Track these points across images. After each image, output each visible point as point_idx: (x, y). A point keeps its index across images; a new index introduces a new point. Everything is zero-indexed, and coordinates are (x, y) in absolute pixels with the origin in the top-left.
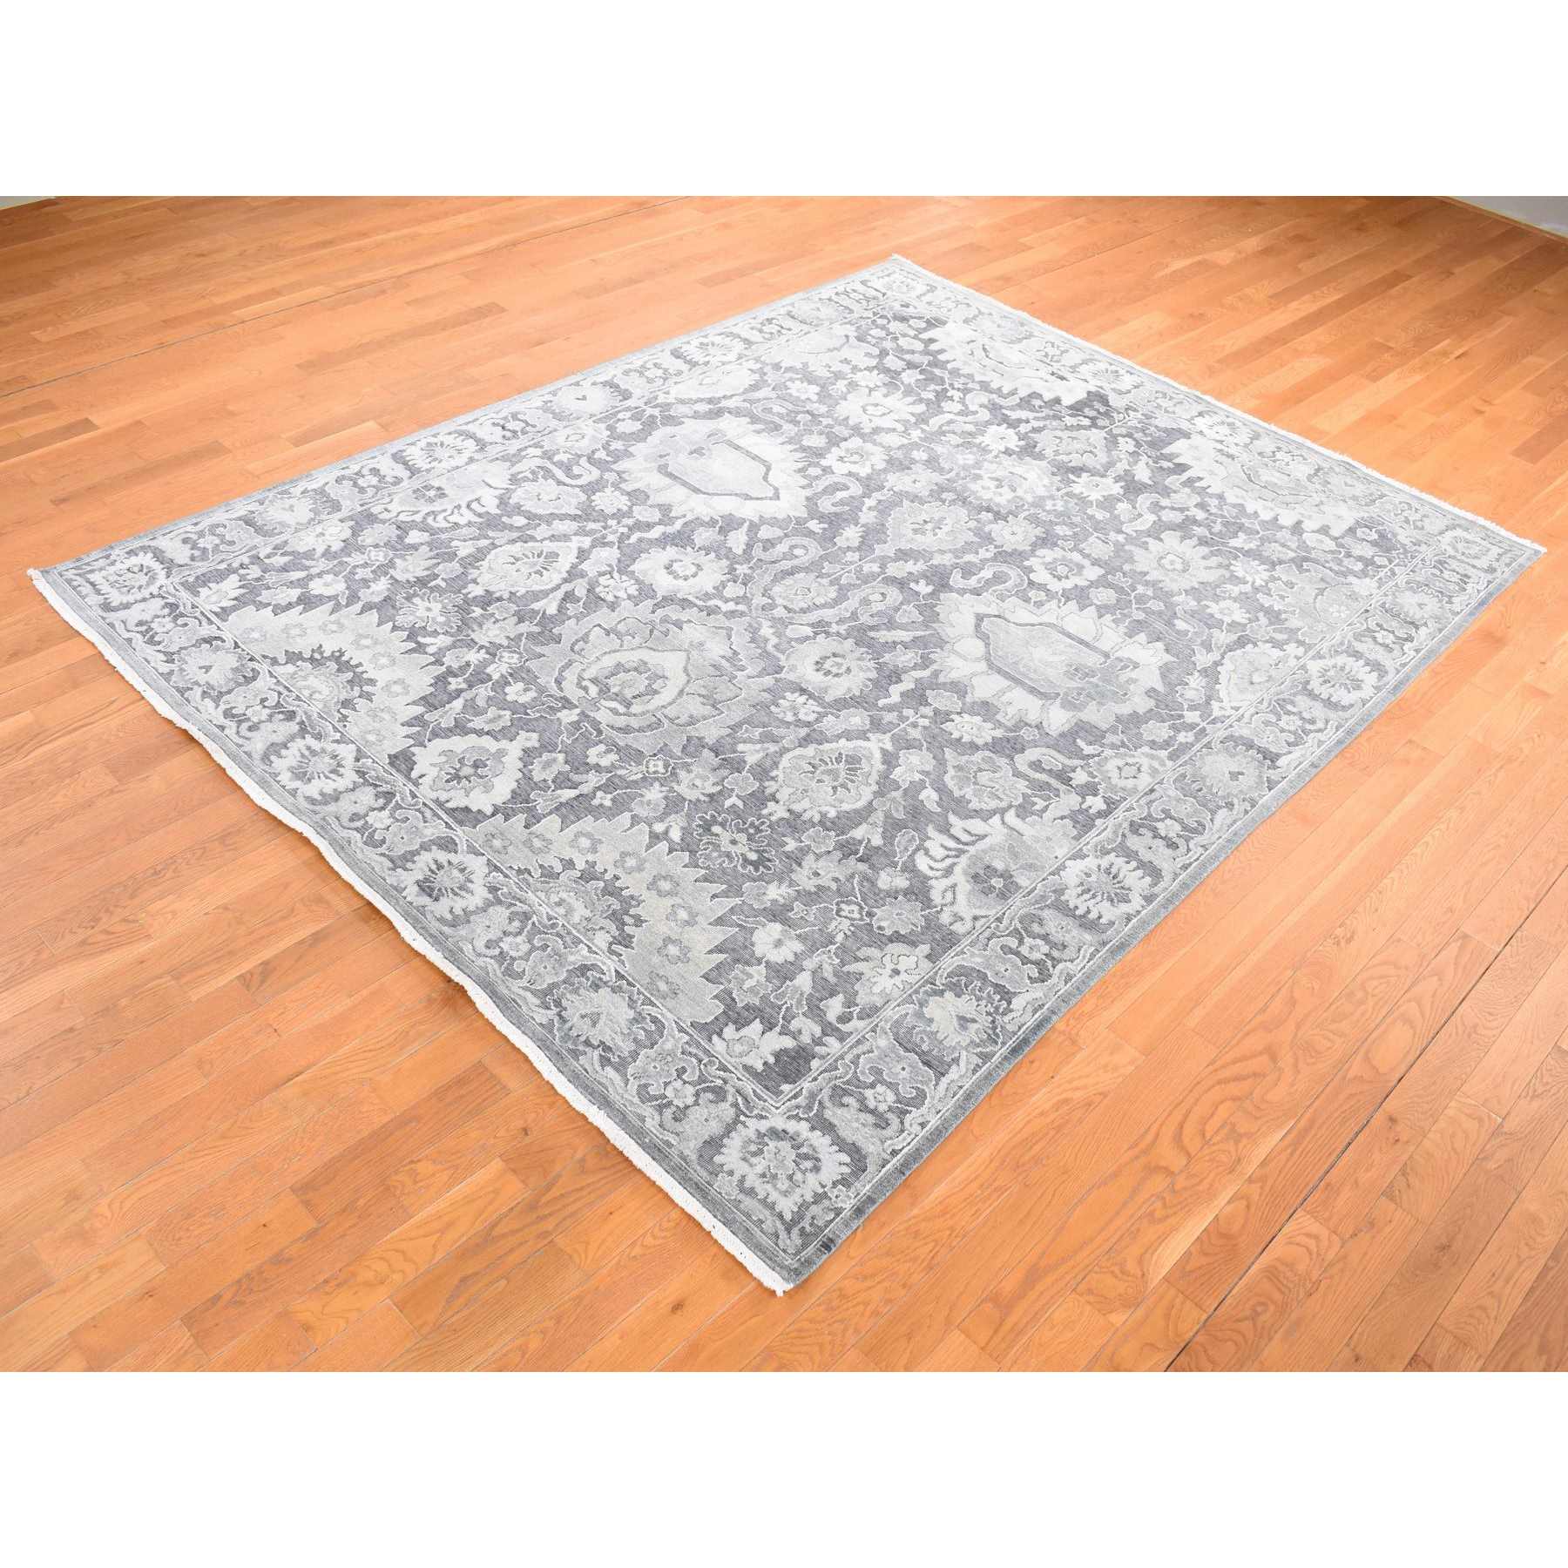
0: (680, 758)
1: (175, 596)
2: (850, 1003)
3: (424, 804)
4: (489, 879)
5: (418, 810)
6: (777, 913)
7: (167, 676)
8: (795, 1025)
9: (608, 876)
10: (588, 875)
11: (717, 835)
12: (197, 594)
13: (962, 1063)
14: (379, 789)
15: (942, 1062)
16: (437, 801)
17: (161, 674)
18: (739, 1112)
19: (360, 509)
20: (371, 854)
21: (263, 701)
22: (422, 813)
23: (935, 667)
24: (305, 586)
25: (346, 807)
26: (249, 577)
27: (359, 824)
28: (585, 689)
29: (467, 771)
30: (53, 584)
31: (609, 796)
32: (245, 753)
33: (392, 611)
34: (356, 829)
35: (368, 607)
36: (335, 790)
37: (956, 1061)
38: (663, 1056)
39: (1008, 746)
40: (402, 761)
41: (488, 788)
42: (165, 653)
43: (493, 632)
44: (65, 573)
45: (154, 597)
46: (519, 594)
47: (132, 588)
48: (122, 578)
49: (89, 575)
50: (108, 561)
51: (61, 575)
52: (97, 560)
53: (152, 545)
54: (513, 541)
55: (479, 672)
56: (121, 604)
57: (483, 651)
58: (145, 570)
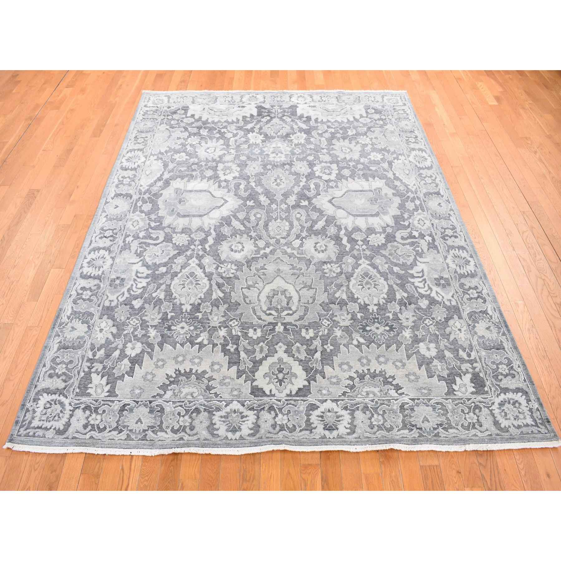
0: (328, 314)
1: (81, 403)
2: (464, 350)
3: (286, 400)
4: (340, 406)
5: (287, 404)
6: (416, 340)
7: (128, 438)
8: (463, 368)
9: (366, 372)
10: (362, 377)
11: (371, 330)
12: (89, 395)
13: (503, 341)
14: (266, 409)
15: (499, 345)
16: (288, 395)
17: (125, 440)
18: (488, 408)
19: (100, 308)
20: (297, 435)
21: (179, 414)
22: (290, 404)
23: (343, 227)
24: (126, 356)
25: (265, 427)
26: (99, 370)
27: (278, 428)
28: (270, 314)
29: (281, 376)
30: (22, 443)
31: (329, 345)
32: (204, 440)
33: (172, 339)
34: (280, 430)
35: (161, 345)
36: (253, 423)
37: (501, 341)
38: (453, 411)
39: (390, 238)
40: (257, 391)
41: (295, 376)
42: (114, 430)
43: (215, 319)
44: (20, 433)
45: (73, 411)
46: (203, 297)
47: (59, 414)
48: (48, 414)
49: (32, 425)
50: (31, 412)
51: (20, 436)
52: (25, 416)
53: (39, 389)
54: (172, 279)
55: (232, 337)
56: (64, 425)
57: (222, 328)
58: (53, 403)
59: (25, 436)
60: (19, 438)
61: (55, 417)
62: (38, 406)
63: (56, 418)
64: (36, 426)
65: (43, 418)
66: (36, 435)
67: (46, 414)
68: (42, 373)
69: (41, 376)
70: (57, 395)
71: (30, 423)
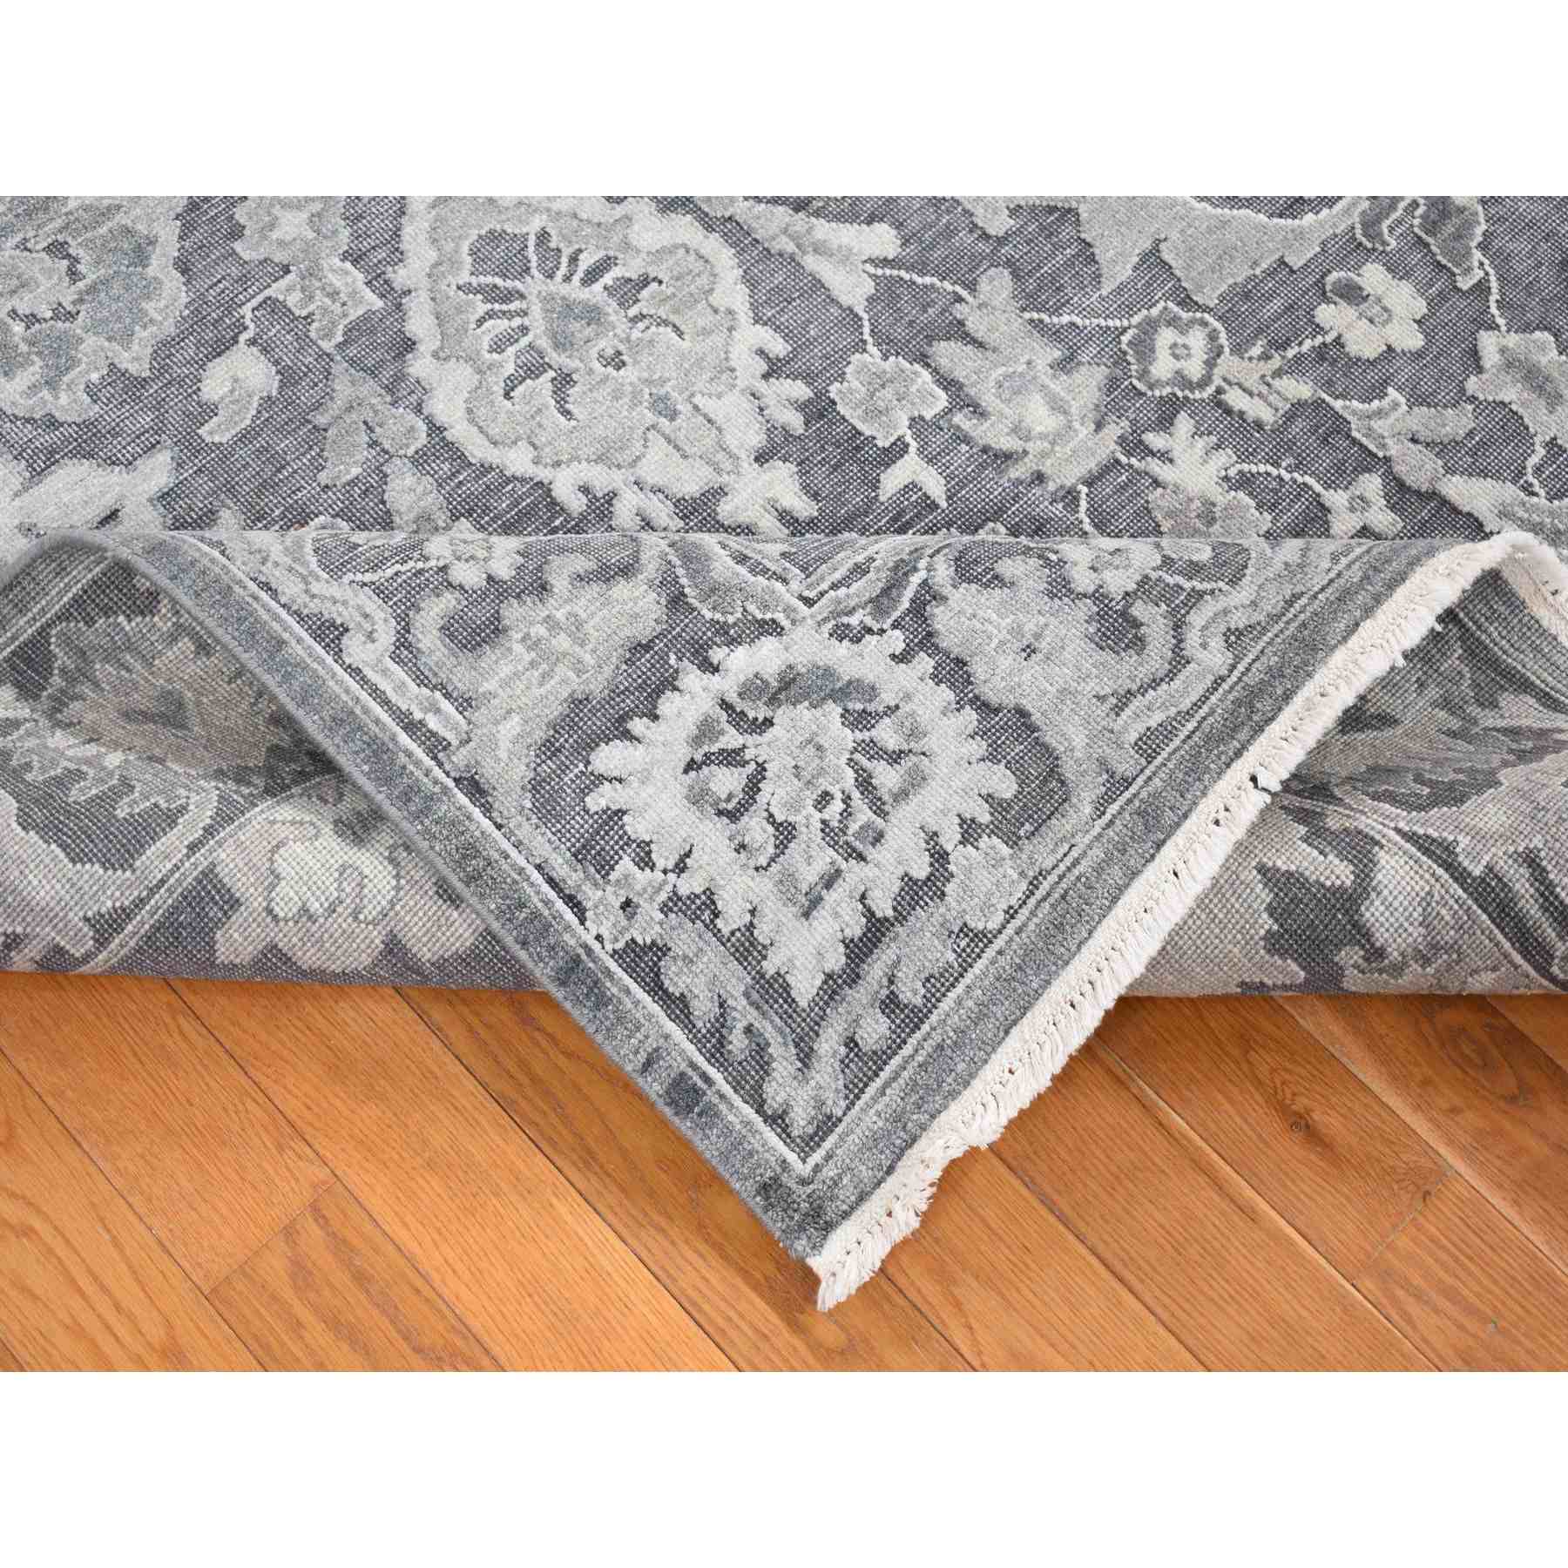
43: (1040, 417)
44: (800, 1120)
45: (926, 640)
46: (779, 347)
47: (872, 749)
48: (808, 819)
49: (805, 987)
50: (684, 937)
51: (826, 1124)
52: (678, 1007)
53: (520, 772)
54: (398, 388)
55: (1277, 441)
56: (992, 757)
57: (1155, 440)
58: (731, 738)
59: (854, 1091)
60: (843, 1144)
61: (865, 783)
62: (664, 857)
63: (887, 777)
64: (836, 960)
65: (810, 875)
66: (911, 992)
67: (785, 833)
68: (395, 681)
69: (411, 697)
70: (692, 678)
71: (772, 991)
